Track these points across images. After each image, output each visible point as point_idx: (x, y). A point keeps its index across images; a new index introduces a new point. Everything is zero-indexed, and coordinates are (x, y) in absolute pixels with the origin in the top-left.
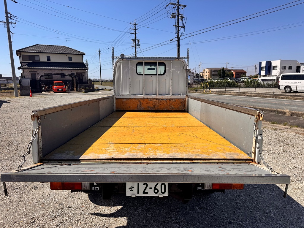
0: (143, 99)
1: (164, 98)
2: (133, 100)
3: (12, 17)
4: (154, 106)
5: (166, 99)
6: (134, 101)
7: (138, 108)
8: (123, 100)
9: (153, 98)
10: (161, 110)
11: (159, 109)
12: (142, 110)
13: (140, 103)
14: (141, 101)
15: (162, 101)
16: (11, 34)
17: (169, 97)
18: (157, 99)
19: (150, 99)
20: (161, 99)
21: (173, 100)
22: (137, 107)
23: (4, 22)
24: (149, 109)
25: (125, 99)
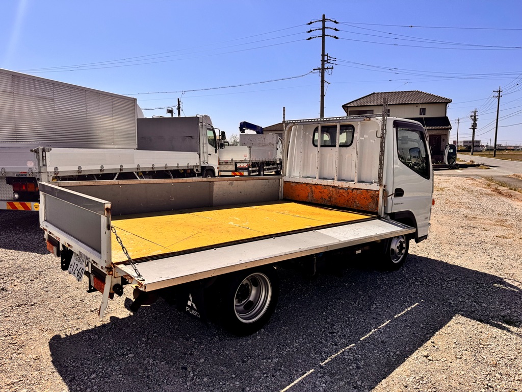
0: (316, 185)
1: (344, 186)
2: (303, 185)
3: (329, 60)
4: (330, 198)
5: (348, 188)
6: (304, 187)
7: (309, 198)
8: (292, 184)
9: (329, 185)
10: (340, 205)
11: (337, 205)
12: (313, 202)
13: (312, 191)
14: (313, 188)
15: (341, 191)
16: (326, 84)
17: (351, 185)
18: (334, 187)
19: (324, 185)
20: (340, 187)
21: (359, 192)
22: (308, 196)
23: (319, 69)
24: (323, 203)
25: (294, 182)
